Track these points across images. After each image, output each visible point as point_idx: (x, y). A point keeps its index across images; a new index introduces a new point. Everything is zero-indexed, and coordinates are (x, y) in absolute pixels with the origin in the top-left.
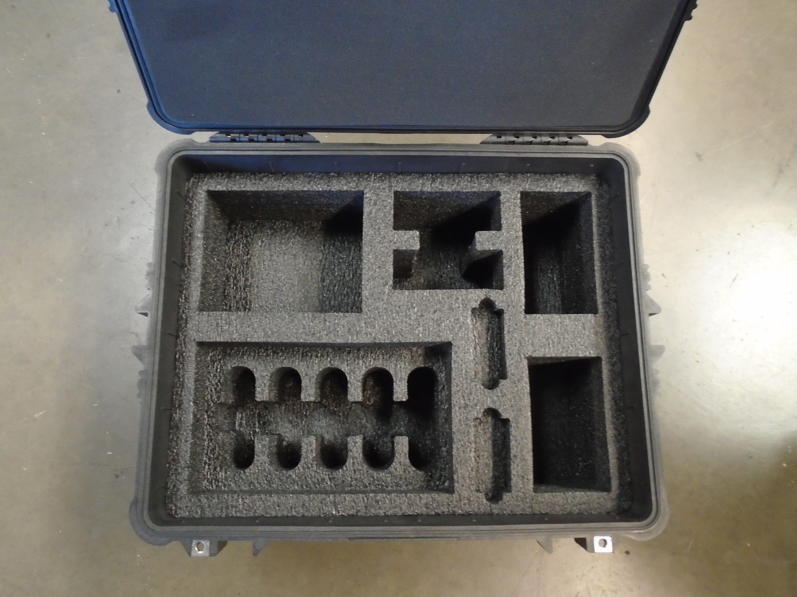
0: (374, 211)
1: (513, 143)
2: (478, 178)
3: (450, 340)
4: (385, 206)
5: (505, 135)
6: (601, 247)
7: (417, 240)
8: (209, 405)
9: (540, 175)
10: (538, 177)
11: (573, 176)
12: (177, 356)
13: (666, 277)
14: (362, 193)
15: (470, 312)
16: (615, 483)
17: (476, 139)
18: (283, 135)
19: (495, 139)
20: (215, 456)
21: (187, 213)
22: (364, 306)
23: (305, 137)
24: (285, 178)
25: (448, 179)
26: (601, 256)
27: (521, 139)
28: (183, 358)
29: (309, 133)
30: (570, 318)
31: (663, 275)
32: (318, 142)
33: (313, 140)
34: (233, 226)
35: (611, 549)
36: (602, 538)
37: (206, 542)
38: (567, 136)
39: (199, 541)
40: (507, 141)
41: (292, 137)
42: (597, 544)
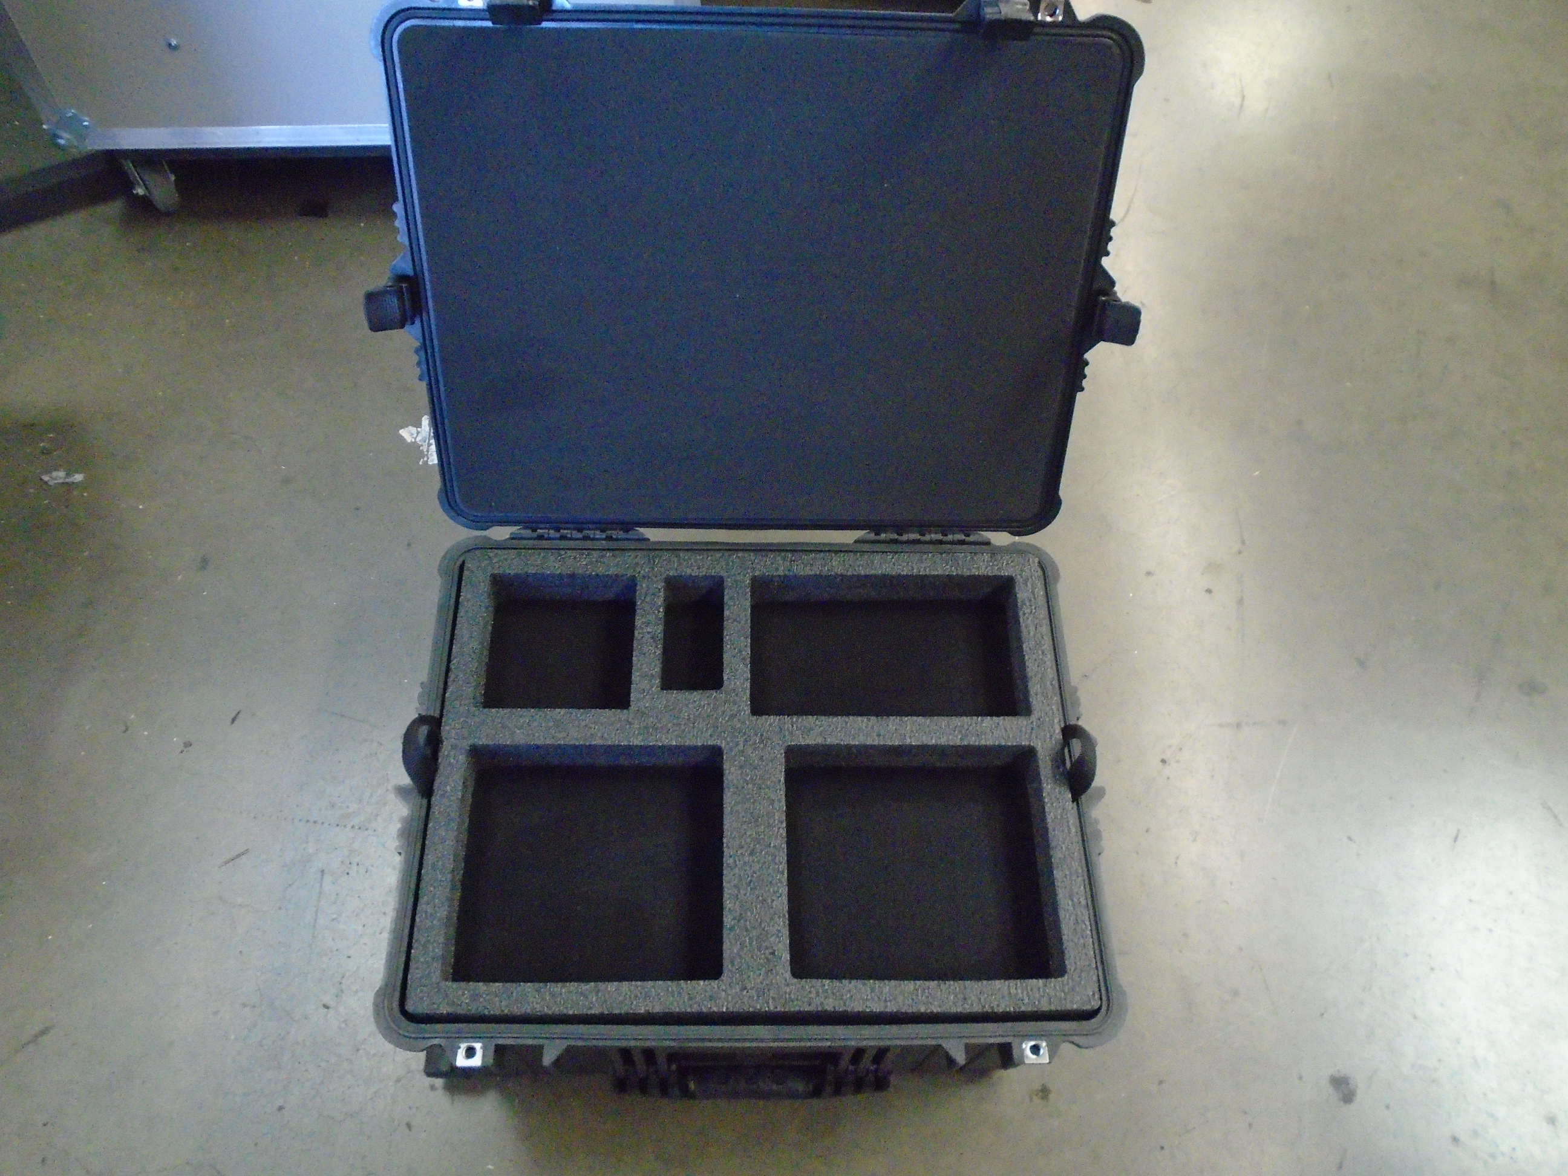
18: (603, 531)
19: (872, 536)
23: (631, 534)
29: (637, 528)
33: (641, 537)
35: (1048, 1057)
36: (1032, 1043)
37: (478, 1046)
38: (962, 532)
39: (469, 1044)
40: (888, 539)
41: (614, 534)
42: (1028, 1052)
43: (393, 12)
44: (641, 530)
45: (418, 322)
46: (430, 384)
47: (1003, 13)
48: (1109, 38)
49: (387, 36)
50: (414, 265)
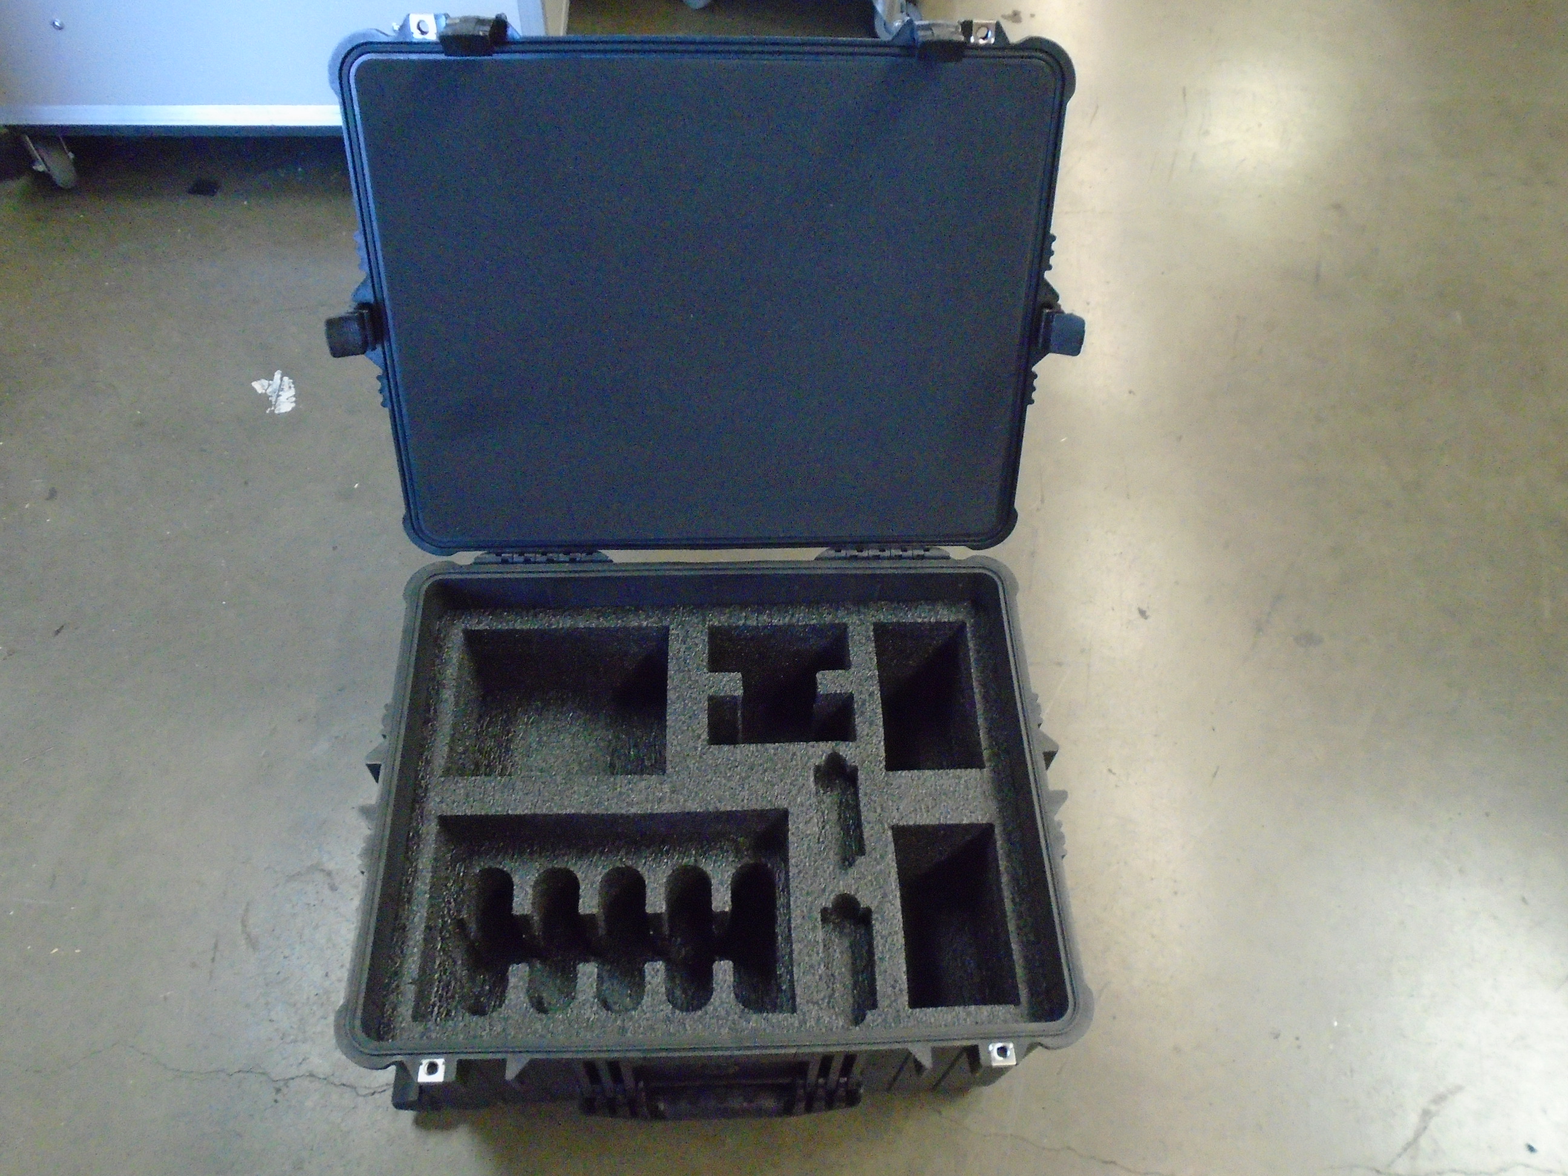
0: (682, 650)
1: (855, 558)
2: (818, 609)
3: (785, 806)
4: (697, 644)
5: (845, 548)
6: (984, 685)
7: (740, 684)
8: (445, 922)
9: (898, 603)
10: (895, 605)
11: (940, 603)
12: (411, 834)
13: (1114, 774)
14: (667, 629)
15: (812, 772)
16: (1023, 992)
17: (810, 554)
18: (567, 553)
19: (833, 553)
20: (449, 994)
21: (437, 657)
22: (669, 766)
23: (595, 556)
24: (567, 613)
25: (779, 611)
26: (984, 697)
27: (865, 554)
28: (419, 836)
29: (600, 550)
30: (947, 774)
31: (1110, 771)
32: (611, 561)
33: (604, 559)
34: (489, 699)
35: (1015, 1059)
36: (1000, 1045)
37: (440, 1062)
38: (922, 547)
39: (432, 1060)
40: (848, 555)
41: (579, 556)
42: (995, 1054)
43: (349, 47)
44: (603, 552)
45: (379, 349)
46: (392, 411)
47: (935, 35)
48: (1040, 59)
49: (345, 71)
50: (374, 292)
